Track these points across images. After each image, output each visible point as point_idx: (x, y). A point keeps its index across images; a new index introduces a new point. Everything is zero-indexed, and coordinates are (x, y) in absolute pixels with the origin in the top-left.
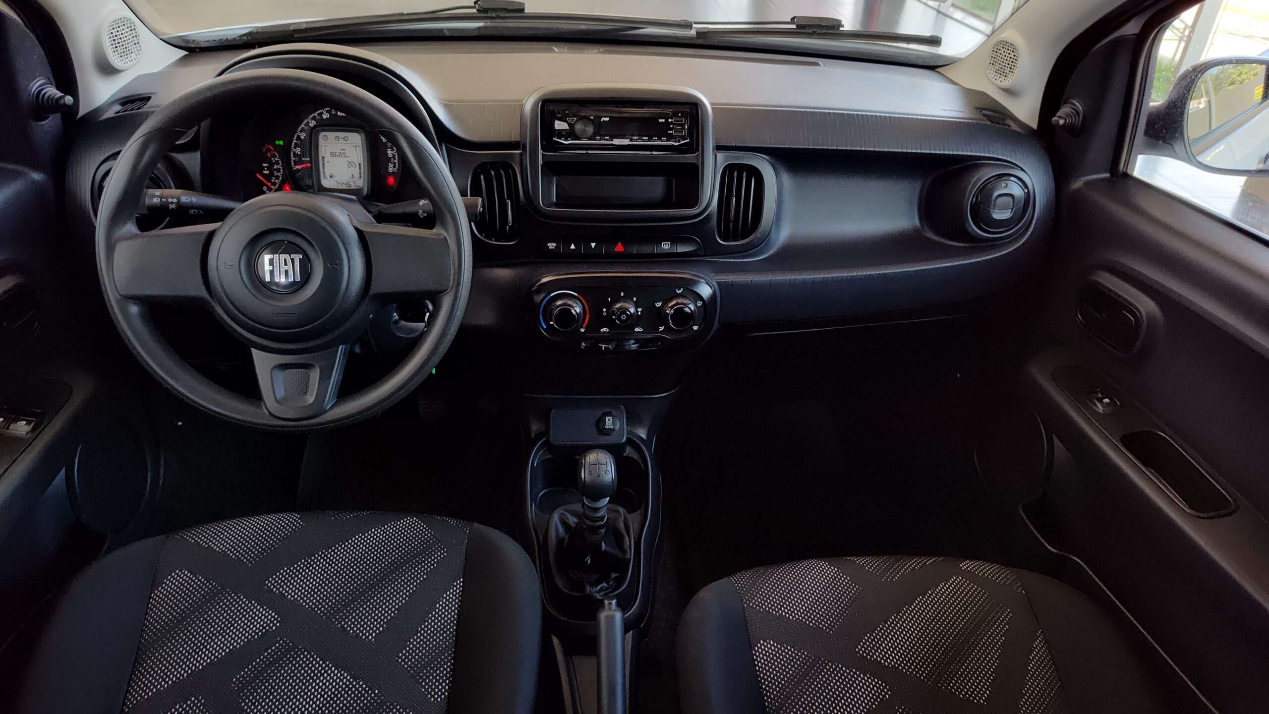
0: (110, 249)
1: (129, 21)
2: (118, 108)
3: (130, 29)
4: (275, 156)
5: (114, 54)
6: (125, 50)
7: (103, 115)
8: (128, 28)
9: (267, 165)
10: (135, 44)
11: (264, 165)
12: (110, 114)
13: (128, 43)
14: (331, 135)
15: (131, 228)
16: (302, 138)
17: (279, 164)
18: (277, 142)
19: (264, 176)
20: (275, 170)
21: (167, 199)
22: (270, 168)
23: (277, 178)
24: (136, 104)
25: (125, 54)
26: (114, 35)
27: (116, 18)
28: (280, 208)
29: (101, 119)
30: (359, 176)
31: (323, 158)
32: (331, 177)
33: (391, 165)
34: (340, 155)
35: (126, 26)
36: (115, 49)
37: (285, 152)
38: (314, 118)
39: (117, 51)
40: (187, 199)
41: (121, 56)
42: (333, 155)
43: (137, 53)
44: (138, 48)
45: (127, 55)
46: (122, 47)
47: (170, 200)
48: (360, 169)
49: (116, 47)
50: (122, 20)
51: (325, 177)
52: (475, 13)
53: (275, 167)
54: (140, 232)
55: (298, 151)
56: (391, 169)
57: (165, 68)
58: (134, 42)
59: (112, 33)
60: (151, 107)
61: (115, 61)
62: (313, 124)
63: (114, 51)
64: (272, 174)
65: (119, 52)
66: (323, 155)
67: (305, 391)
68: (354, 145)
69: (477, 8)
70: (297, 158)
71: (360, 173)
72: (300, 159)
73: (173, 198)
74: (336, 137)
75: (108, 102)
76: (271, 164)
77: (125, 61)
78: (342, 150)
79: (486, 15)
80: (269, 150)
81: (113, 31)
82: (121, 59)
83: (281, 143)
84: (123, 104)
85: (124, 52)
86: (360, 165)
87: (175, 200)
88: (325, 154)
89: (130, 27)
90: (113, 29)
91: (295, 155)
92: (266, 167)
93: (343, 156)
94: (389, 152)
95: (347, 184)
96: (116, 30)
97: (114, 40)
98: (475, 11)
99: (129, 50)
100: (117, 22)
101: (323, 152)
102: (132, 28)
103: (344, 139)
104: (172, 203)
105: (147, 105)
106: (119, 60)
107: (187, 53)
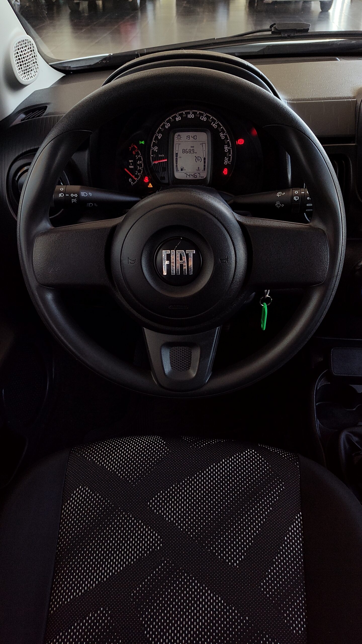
0: (30, 244)
1: (29, 43)
2: (23, 116)
3: (30, 50)
4: (138, 154)
5: (19, 71)
6: (27, 68)
7: (12, 122)
8: (29, 48)
9: (132, 161)
10: (34, 63)
11: (130, 161)
12: (18, 121)
13: (29, 62)
14: (184, 135)
15: (45, 225)
16: (159, 138)
17: (141, 160)
18: (141, 142)
19: (130, 170)
20: (138, 165)
21: (70, 194)
22: (135, 164)
23: (140, 171)
24: (37, 113)
25: (26, 71)
26: (19, 54)
27: (20, 40)
28: (176, 206)
29: (11, 126)
30: (203, 169)
31: (177, 154)
32: (182, 170)
33: (226, 159)
34: (190, 152)
35: (27, 47)
36: (20, 67)
37: (145, 150)
38: (169, 121)
39: (21, 68)
40: (85, 194)
41: (24, 73)
42: (184, 151)
43: (35, 70)
44: (36, 67)
45: (28, 72)
46: (25, 66)
47: (72, 195)
48: (205, 162)
49: (21, 65)
50: (25, 42)
51: (177, 170)
52: (270, 35)
53: (138, 163)
54: (53, 228)
55: (156, 149)
56: (226, 162)
57: (52, 85)
58: (33, 62)
59: (17, 53)
60: (47, 114)
61: (21, 78)
62: (168, 126)
63: (19, 69)
64: (135, 168)
65: (23, 69)
66: (177, 152)
67: (188, 366)
68: (201, 143)
69: (273, 30)
70: (154, 155)
71: (205, 166)
72: (157, 156)
73: (74, 194)
74: (187, 137)
75: (15, 112)
76: (135, 161)
77: (27, 77)
78: (192, 147)
79: (280, 36)
80: (134, 149)
81: (18, 51)
82: (24, 75)
83: (143, 142)
84: (26, 113)
85: (26, 70)
86: (205, 159)
87: (76, 195)
88: (178, 150)
89: (30, 48)
90: (18, 49)
91: (154, 152)
92: (131, 162)
93: (192, 152)
94: (226, 148)
95: (194, 175)
96: (20, 50)
97: (19, 59)
98: (270, 33)
99: (30, 68)
100: (21, 43)
101: (177, 149)
102: (32, 49)
103: (193, 137)
104: (74, 198)
105: (45, 114)
106: (23, 76)
107: (64, 75)
